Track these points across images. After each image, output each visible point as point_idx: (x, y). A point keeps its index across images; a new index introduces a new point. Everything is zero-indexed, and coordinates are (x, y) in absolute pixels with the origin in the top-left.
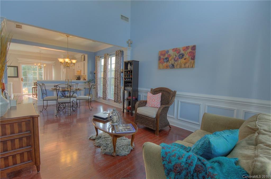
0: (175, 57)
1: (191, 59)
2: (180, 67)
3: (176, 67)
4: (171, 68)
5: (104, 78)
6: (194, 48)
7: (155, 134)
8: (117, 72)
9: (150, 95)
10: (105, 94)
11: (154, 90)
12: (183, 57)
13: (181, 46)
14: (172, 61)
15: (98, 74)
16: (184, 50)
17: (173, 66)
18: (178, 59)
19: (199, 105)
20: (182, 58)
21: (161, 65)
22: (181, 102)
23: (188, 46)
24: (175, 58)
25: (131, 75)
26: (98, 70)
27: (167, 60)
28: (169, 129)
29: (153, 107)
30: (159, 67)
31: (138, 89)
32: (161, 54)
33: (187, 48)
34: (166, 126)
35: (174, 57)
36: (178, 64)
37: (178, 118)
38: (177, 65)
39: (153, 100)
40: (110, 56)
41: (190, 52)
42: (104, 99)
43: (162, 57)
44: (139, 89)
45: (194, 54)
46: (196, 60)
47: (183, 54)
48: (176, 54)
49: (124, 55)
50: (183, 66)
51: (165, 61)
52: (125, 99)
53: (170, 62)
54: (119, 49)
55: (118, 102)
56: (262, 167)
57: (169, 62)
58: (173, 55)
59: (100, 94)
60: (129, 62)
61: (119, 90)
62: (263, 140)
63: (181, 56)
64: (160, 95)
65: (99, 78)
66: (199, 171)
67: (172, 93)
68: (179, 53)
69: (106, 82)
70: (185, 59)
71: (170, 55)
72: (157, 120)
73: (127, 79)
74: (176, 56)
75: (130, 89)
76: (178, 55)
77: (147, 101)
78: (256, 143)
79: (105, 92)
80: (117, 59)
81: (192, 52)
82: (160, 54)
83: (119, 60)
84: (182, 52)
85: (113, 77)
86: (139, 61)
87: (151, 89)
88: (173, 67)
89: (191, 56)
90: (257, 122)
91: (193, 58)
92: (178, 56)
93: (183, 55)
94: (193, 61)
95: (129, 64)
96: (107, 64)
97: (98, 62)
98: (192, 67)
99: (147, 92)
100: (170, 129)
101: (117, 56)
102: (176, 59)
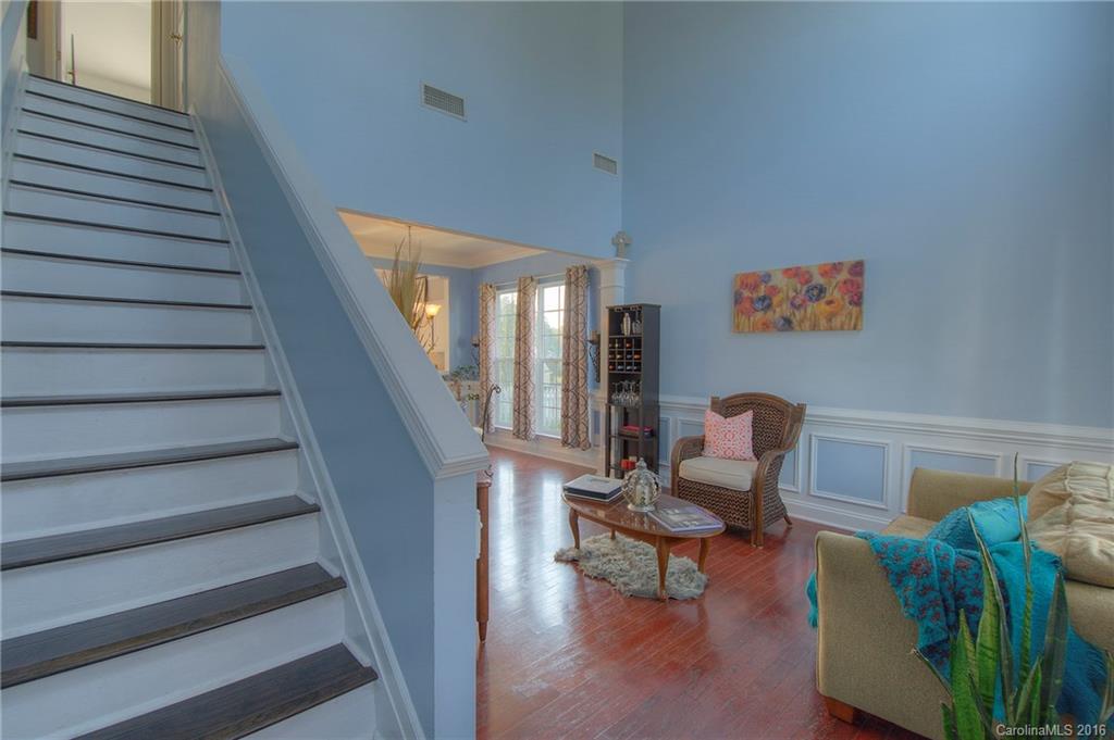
0: (794, 294)
1: (850, 304)
2: (814, 327)
3: (797, 328)
4: (779, 330)
5: (518, 363)
6: (858, 268)
7: (748, 542)
8: (572, 340)
9: (713, 418)
10: (522, 419)
11: (724, 400)
12: (823, 295)
13: (813, 261)
14: (784, 307)
15: (491, 348)
16: (824, 274)
17: (788, 324)
18: (804, 301)
19: (883, 447)
20: (817, 300)
21: (743, 319)
22: (821, 440)
23: (836, 261)
24: (794, 298)
25: (638, 353)
26: (491, 333)
27: (765, 304)
28: (785, 528)
29: (729, 458)
30: (738, 327)
31: (660, 400)
32: (744, 285)
33: (836, 267)
34: (777, 517)
35: (792, 294)
36: (805, 317)
37: (812, 493)
38: (802, 321)
39: (729, 436)
40: (538, 286)
41: (845, 282)
42: (518, 437)
43: (746, 293)
44: (662, 398)
45: (858, 288)
46: (865, 306)
47: (821, 285)
48: (799, 286)
49: (602, 285)
50: (823, 322)
51: (759, 306)
52: (613, 433)
53: (778, 310)
54: (579, 262)
55: (578, 446)
56: (1082, 544)
57: (775, 312)
58: (785, 288)
60: (626, 309)
61: (581, 401)
62: (1084, 514)
63: (815, 292)
64: (748, 417)
65: (494, 363)
66: (965, 567)
67: (790, 410)
68: (807, 282)
69: (527, 376)
70: (830, 303)
71: (774, 290)
72: (756, 497)
73: (619, 367)
74: (795, 291)
75: (629, 399)
76: (805, 288)
77: (704, 440)
78: (1069, 520)
79: (522, 410)
80: (573, 297)
81: (852, 281)
82: (739, 283)
83: (581, 299)
84: (818, 280)
86: (660, 307)
87: (713, 398)
88: (787, 326)
89: (850, 294)
90: (1066, 482)
91: (857, 300)
92: (803, 292)
93: (822, 290)
94: (858, 309)
95: (627, 314)
96: (531, 315)
97: (490, 303)
98: (855, 328)
99: (697, 410)
100: (789, 529)
101: (572, 284)
102: (798, 302)
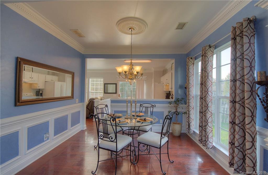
5: (201, 98)
8: (238, 83)
15: (191, 89)
26: (191, 82)
40: (215, 48)
42: (202, 143)
59: (195, 128)
65: (193, 97)
69: (207, 106)
79: (203, 128)
85: (228, 97)
96: (209, 68)
97: (191, 67)
101: (237, 39)
